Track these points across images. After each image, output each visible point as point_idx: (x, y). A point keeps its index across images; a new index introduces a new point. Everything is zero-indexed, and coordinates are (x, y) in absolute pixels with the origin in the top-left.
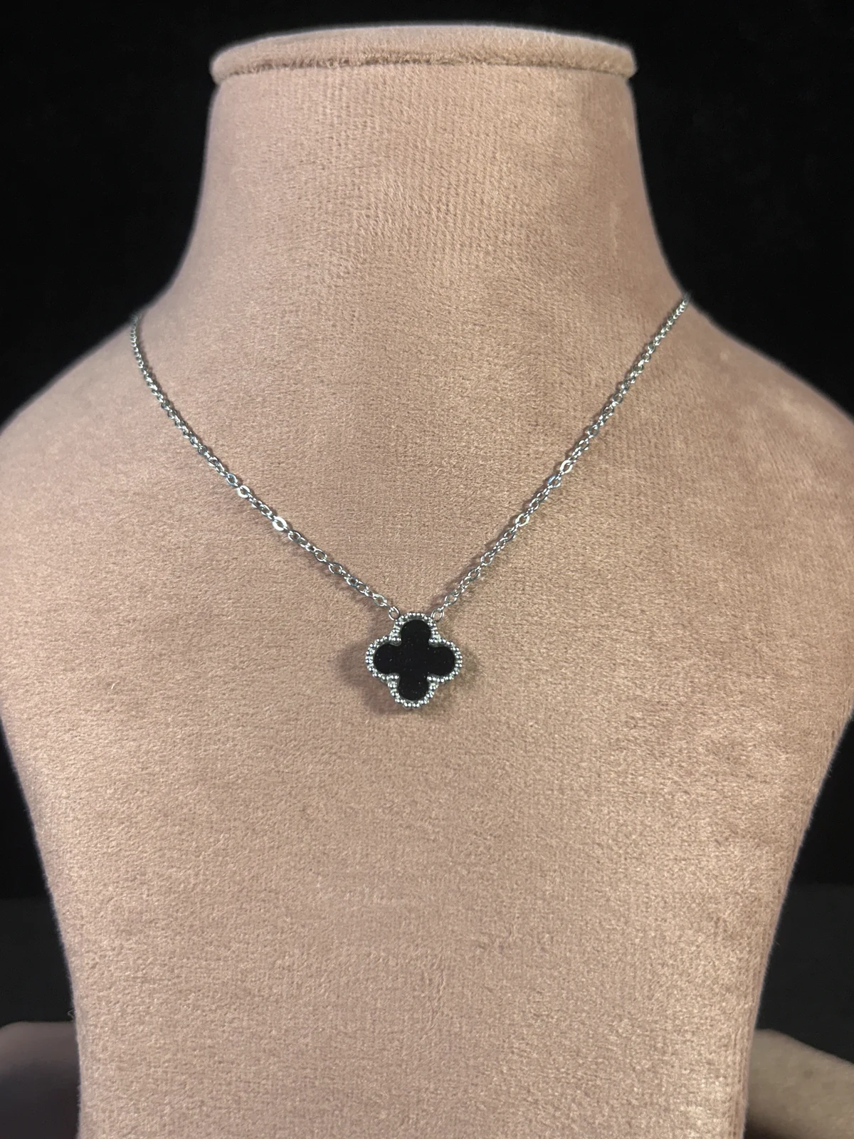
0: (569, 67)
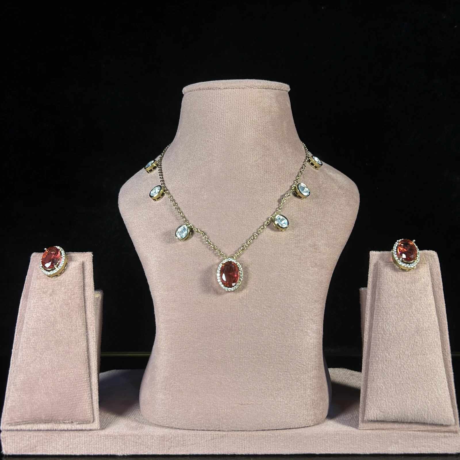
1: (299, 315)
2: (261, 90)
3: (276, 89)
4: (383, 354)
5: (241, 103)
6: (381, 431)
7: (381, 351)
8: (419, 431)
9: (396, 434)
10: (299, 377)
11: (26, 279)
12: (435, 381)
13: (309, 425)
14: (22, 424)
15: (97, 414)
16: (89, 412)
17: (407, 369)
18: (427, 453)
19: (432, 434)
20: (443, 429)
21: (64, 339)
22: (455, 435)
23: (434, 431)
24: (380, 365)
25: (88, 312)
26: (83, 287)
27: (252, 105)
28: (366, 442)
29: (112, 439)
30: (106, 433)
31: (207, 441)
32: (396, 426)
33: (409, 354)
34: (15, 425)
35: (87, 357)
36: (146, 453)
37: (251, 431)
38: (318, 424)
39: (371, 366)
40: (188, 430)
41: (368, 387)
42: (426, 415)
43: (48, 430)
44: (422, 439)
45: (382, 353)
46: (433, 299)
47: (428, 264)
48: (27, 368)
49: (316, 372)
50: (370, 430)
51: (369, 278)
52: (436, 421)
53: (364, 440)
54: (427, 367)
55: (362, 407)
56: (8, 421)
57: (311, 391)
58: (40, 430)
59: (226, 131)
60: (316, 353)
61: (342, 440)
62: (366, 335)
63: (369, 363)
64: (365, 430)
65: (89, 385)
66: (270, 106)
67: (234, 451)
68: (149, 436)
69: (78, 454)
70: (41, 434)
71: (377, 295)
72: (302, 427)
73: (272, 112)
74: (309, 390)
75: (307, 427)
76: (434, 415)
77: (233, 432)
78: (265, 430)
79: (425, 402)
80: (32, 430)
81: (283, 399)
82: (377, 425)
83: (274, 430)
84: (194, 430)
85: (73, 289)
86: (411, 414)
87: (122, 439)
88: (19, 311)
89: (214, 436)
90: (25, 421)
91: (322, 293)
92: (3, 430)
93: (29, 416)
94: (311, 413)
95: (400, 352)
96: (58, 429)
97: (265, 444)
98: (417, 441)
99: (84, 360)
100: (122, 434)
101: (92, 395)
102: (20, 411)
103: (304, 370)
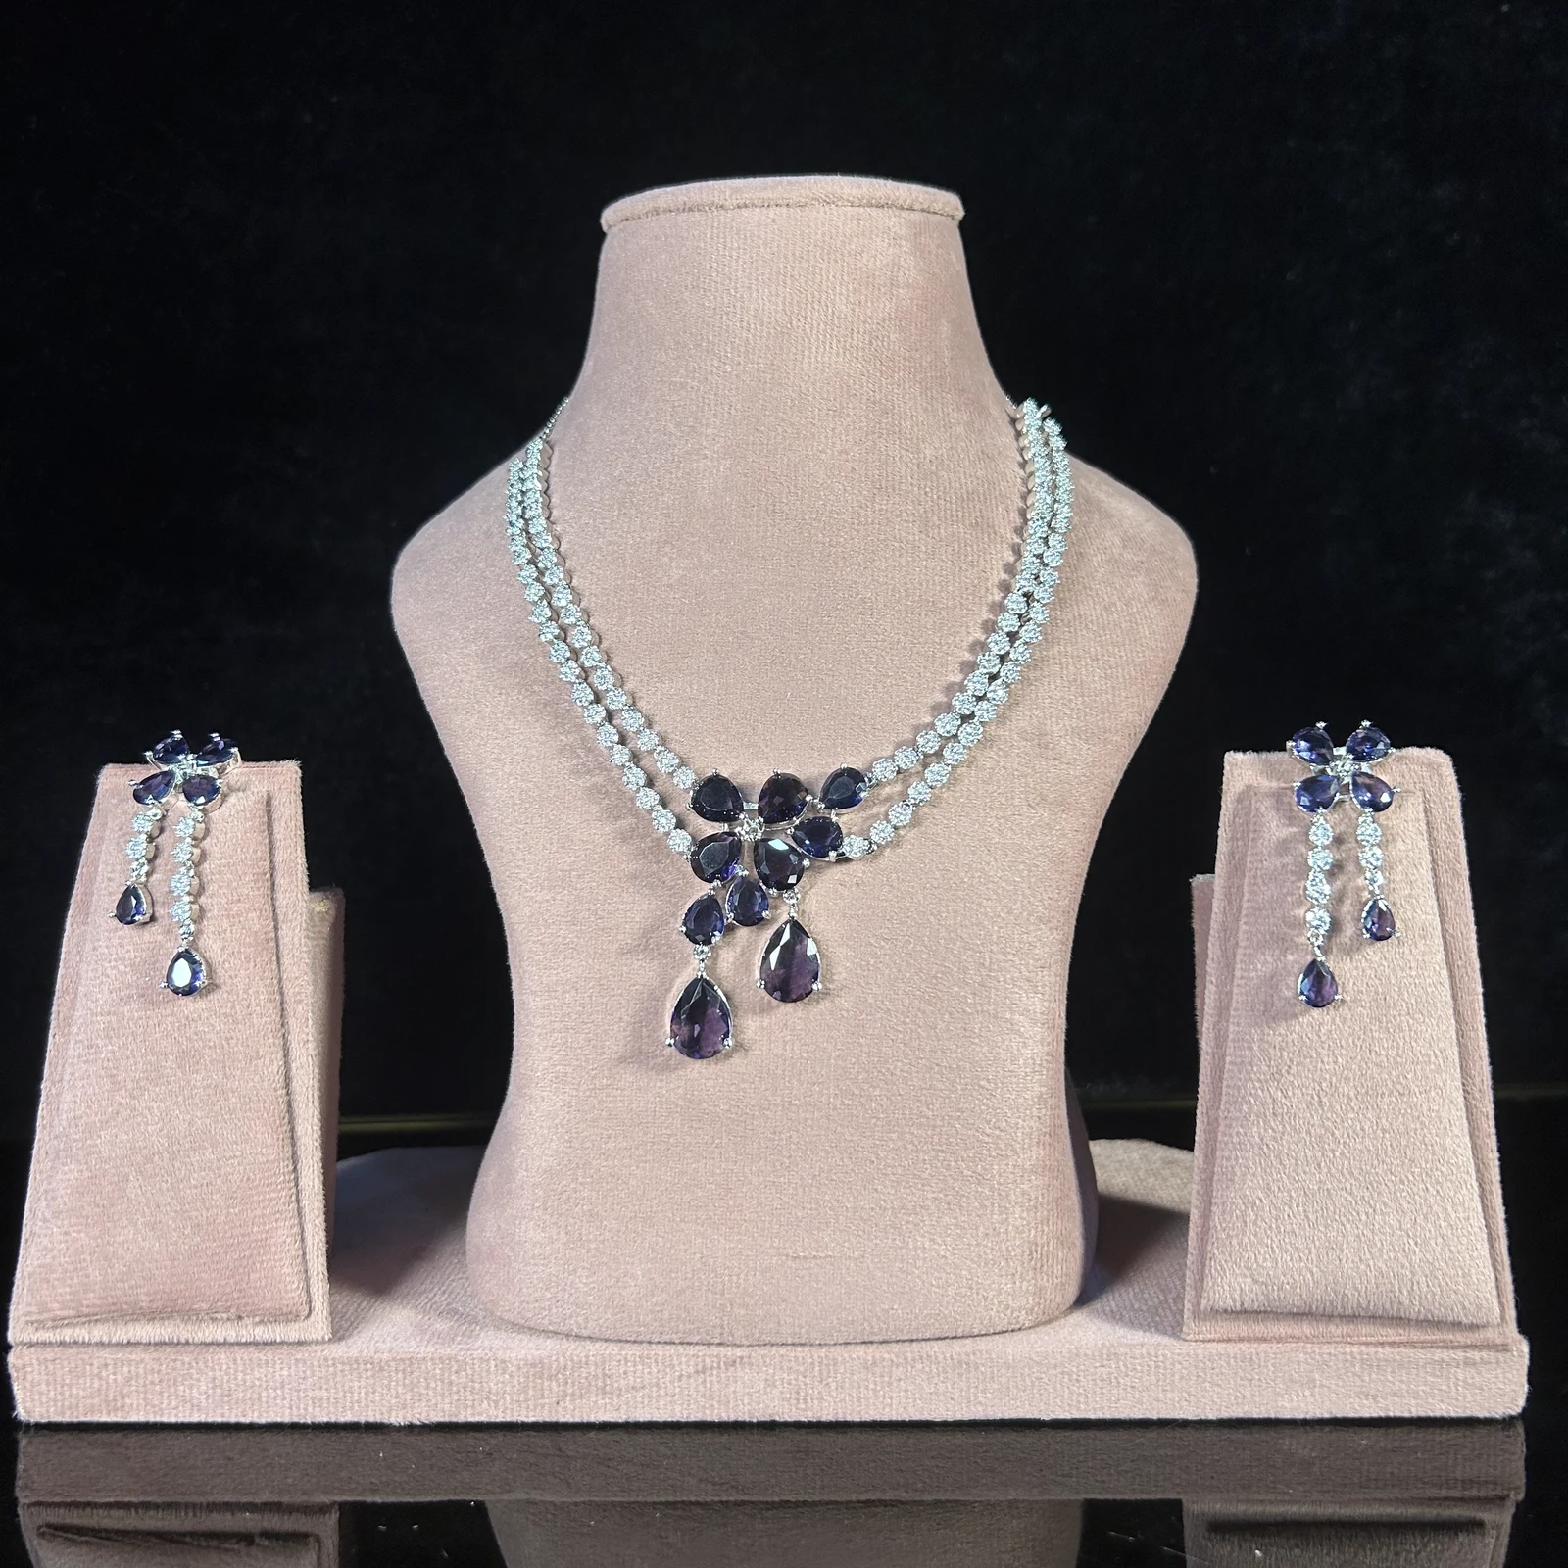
0: (902, 208)
1: (987, 964)
2: (862, 210)
3: (916, 207)
4: (1266, 1092)
5: (794, 254)
6: (1256, 1345)
7: (1257, 1085)
8: (1382, 1344)
9: (1306, 1353)
10: (985, 1169)
11: (84, 850)
12: (1438, 1182)
13: (1018, 1326)
14: (75, 1325)
15: (321, 1292)
16: (295, 1286)
17: (1345, 1142)
18: (1407, 1415)
19: (1422, 1355)
20: (1460, 1337)
21: (210, 1047)
22: (1500, 1356)
23: (1433, 1345)
24: (1255, 1129)
25: (286, 961)
26: (268, 876)
27: (832, 261)
28: (1205, 1381)
29: (369, 1373)
30: (354, 1353)
31: (684, 1379)
32: (1307, 1328)
33: (1352, 1094)
34: (54, 1327)
35: (284, 1107)
36: (484, 1418)
37: (826, 1344)
38: (1049, 1322)
39: (1224, 1134)
40: (620, 1341)
41: (1214, 1201)
42: (1406, 1293)
43: (161, 1344)
44: (1393, 1372)
45: (1263, 1091)
46: (1436, 910)
47: (1419, 793)
48: (89, 1142)
49: (1041, 1152)
50: (1219, 1341)
51: (1219, 840)
52: (1438, 1313)
53: (1200, 1373)
54: (1412, 1134)
55: (1194, 1268)
56: (29, 1314)
57: (1025, 1215)
58: (138, 1344)
59: (742, 349)
60: (1043, 1089)
61: (1127, 1376)
62: (1208, 1029)
63: (1219, 1125)
64: (1204, 1341)
65: (294, 1197)
66: (894, 264)
67: (770, 1412)
68: (493, 1363)
69: (263, 1421)
70: (136, 1355)
71: (1245, 898)
72: (994, 1333)
73: (898, 287)
74: (1018, 1210)
75: (1013, 1331)
76: (1434, 1294)
77: (768, 1347)
78: (872, 1342)
79: (1404, 1251)
80: (109, 1344)
81: (932, 1240)
82: (1242, 1328)
83: (904, 1341)
84: (641, 1342)
85: (235, 884)
86: (1356, 1289)
87: (404, 1371)
88: (62, 957)
89: (704, 1361)
90: (87, 1316)
91: (1064, 892)
92: (17, 1345)
93: (101, 1298)
94: (1024, 1288)
95: (1320, 1084)
96: (196, 1340)
97: (872, 1386)
98: (1374, 1376)
99: (274, 1116)
100: (403, 1356)
101: (303, 1231)
102: (69, 1281)
103: (1003, 1146)
